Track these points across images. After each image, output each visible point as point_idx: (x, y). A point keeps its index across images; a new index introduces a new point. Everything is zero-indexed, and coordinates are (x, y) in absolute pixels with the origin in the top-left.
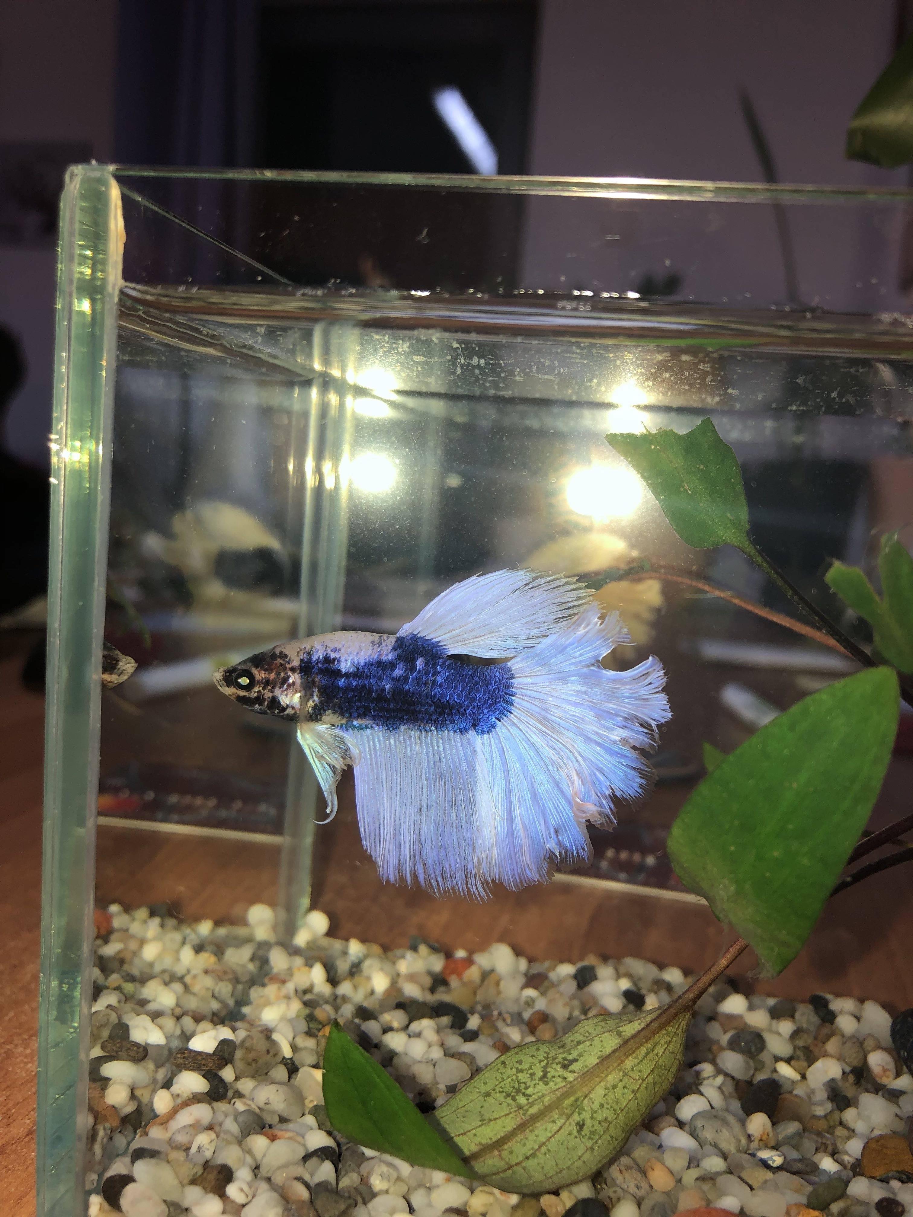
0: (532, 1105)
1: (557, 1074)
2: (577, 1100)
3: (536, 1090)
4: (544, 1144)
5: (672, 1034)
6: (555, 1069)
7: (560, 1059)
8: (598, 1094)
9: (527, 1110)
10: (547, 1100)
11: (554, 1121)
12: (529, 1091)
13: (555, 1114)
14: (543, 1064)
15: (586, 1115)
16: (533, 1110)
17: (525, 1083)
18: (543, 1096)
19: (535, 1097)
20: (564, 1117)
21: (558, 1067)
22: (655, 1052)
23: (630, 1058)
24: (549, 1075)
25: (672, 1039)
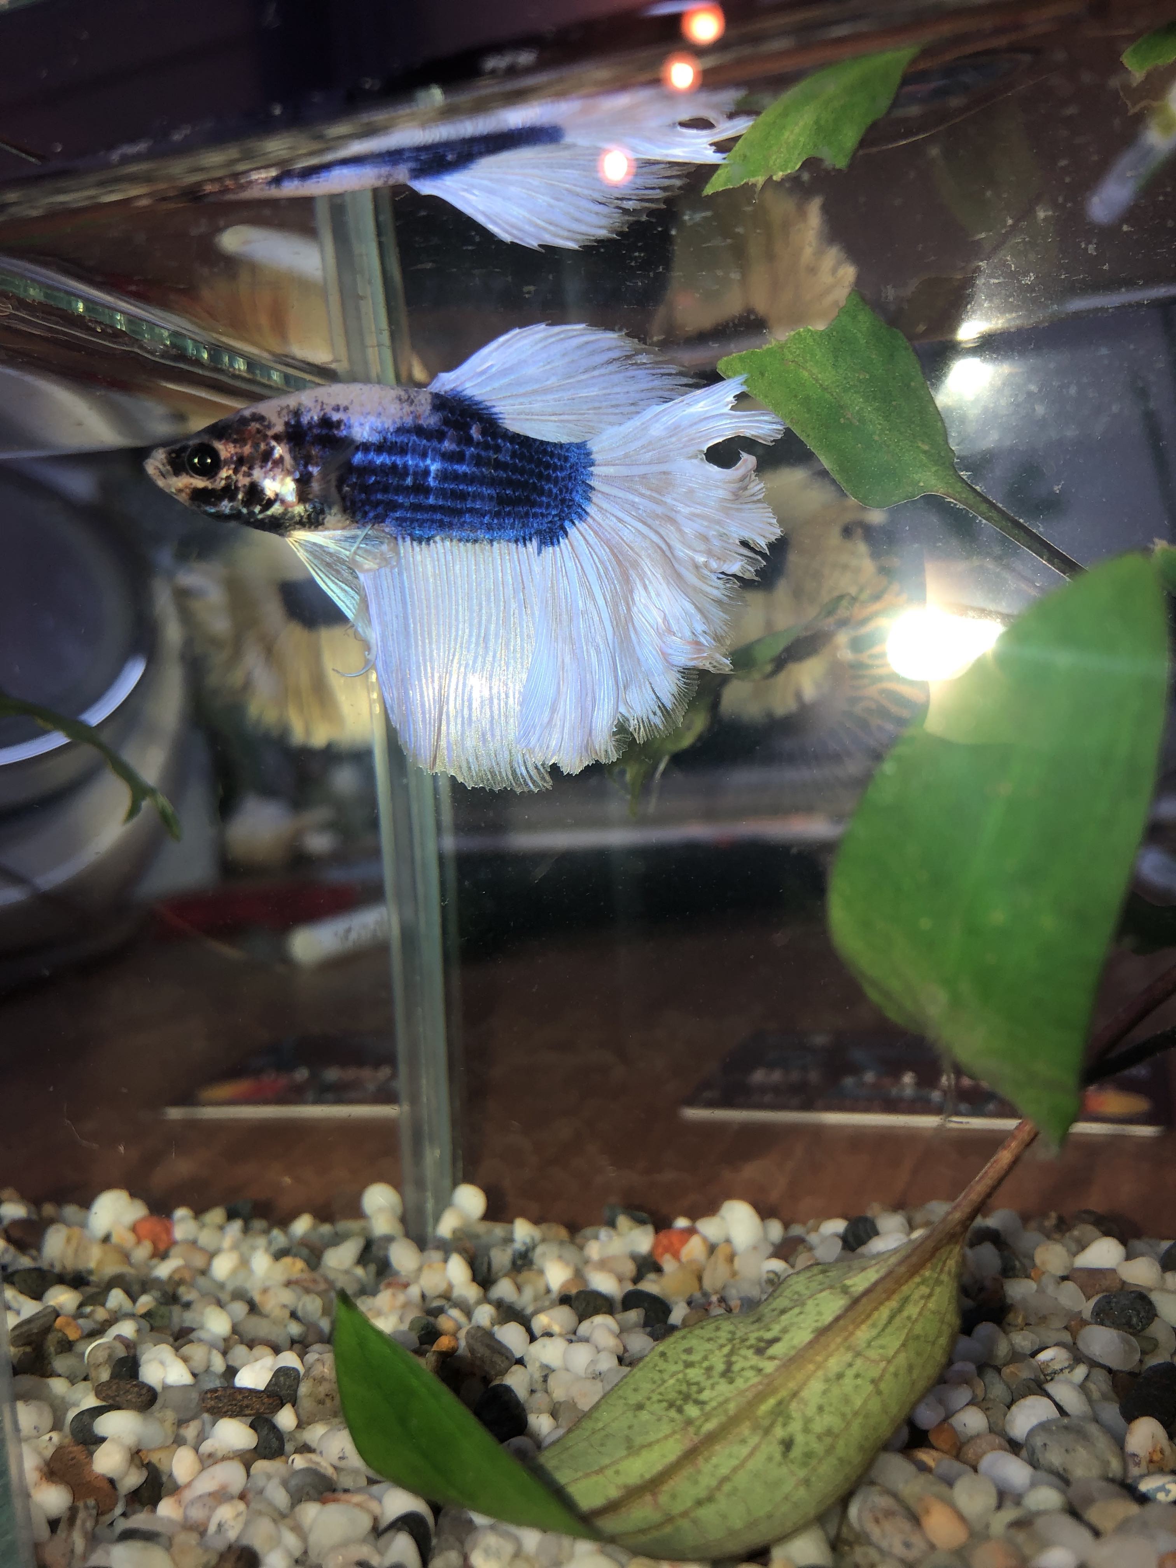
0: (707, 1417)
1: (747, 1364)
2: (780, 1403)
3: (714, 1393)
4: (726, 1479)
5: (931, 1282)
6: (745, 1358)
7: (752, 1341)
8: (814, 1390)
9: (700, 1427)
10: (732, 1407)
11: (743, 1441)
12: (705, 1396)
13: (745, 1429)
14: (726, 1350)
15: (795, 1427)
16: (710, 1426)
17: (697, 1384)
18: (727, 1401)
19: (714, 1404)
20: (760, 1432)
21: (750, 1353)
22: (905, 1314)
23: (864, 1327)
24: (736, 1368)
25: (932, 1290)
